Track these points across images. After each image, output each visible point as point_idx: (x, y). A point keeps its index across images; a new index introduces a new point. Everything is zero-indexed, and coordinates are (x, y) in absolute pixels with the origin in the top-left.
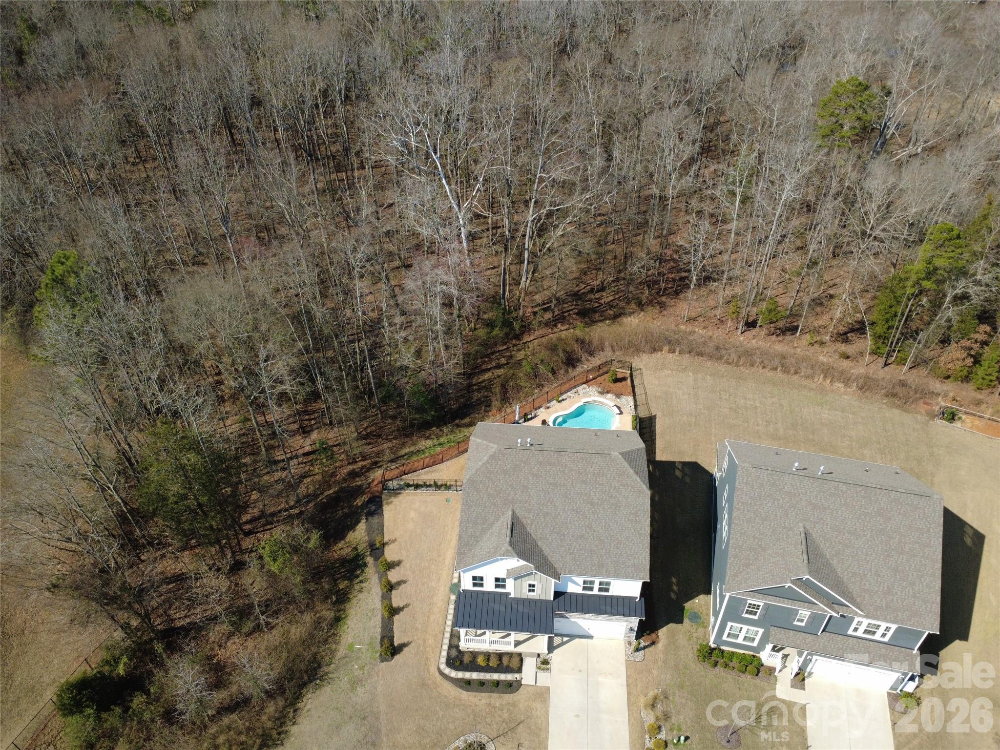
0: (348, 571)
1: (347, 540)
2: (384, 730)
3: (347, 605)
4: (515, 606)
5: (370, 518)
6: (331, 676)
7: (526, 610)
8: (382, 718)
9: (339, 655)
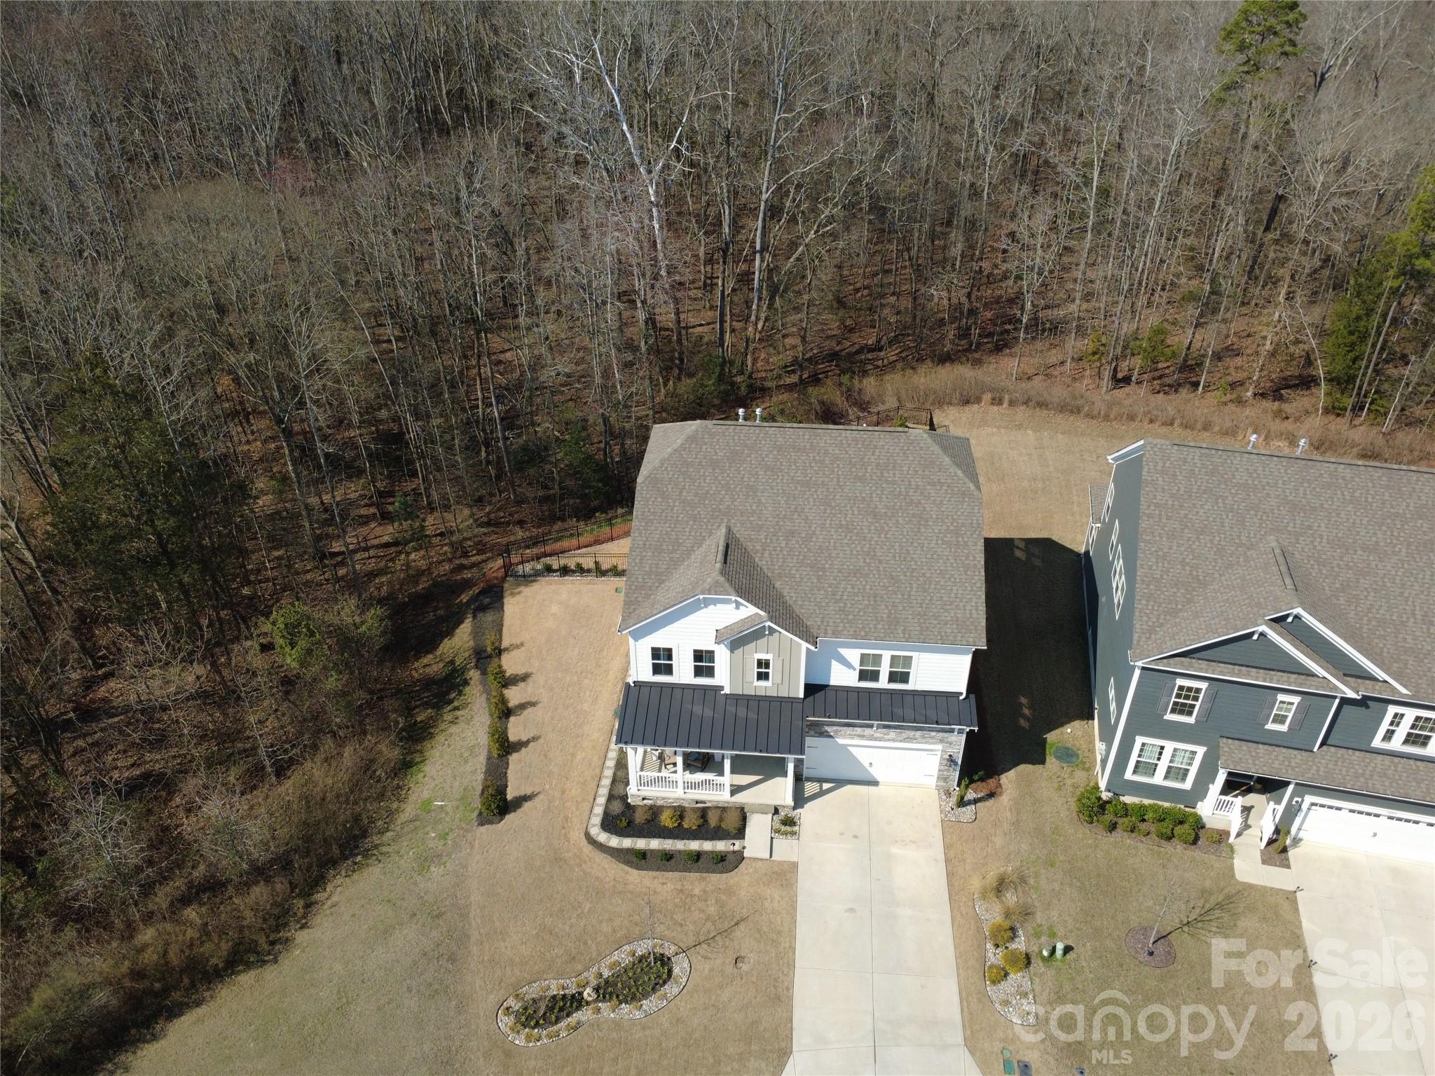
0: (435, 696)
1: (438, 652)
2: (475, 936)
3: (427, 744)
4: (731, 709)
5: (480, 615)
6: (384, 849)
7: (752, 716)
8: (471, 915)
9: (402, 818)
